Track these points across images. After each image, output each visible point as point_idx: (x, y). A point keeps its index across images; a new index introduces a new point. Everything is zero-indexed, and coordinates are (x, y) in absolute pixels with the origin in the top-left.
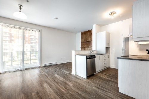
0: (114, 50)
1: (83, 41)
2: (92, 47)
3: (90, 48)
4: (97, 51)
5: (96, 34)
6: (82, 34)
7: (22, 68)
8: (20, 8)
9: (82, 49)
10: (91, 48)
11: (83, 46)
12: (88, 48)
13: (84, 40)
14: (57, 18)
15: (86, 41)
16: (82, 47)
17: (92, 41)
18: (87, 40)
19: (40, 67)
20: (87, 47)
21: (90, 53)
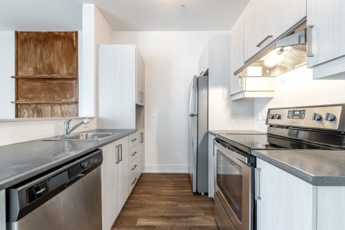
0: (154, 115)
1: (29, 71)
2: (76, 103)
3: (65, 108)
4: (99, 120)
5: (97, 47)
6: (25, 40)
9: (25, 112)
10: (71, 108)
11: (32, 99)
12: (57, 109)
13: (36, 69)
15: (45, 76)
16: (21, 101)
17: (76, 79)
18: (51, 70)
20: (52, 105)
21: (63, 132)
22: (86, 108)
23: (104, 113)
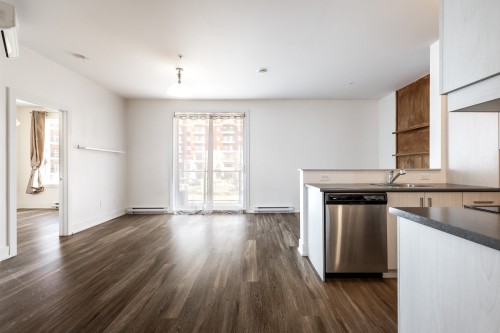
4: (449, 173)
6: (403, 96)
7: (206, 208)
8: (179, 75)
9: (402, 164)
11: (406, 151)
13: (411, 123)
14: (264, 70)
15: (417, 126)
16: (400, 154)
19: (244, 212)
22: (435, 161)
23: (454, 165)
